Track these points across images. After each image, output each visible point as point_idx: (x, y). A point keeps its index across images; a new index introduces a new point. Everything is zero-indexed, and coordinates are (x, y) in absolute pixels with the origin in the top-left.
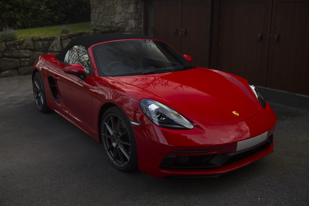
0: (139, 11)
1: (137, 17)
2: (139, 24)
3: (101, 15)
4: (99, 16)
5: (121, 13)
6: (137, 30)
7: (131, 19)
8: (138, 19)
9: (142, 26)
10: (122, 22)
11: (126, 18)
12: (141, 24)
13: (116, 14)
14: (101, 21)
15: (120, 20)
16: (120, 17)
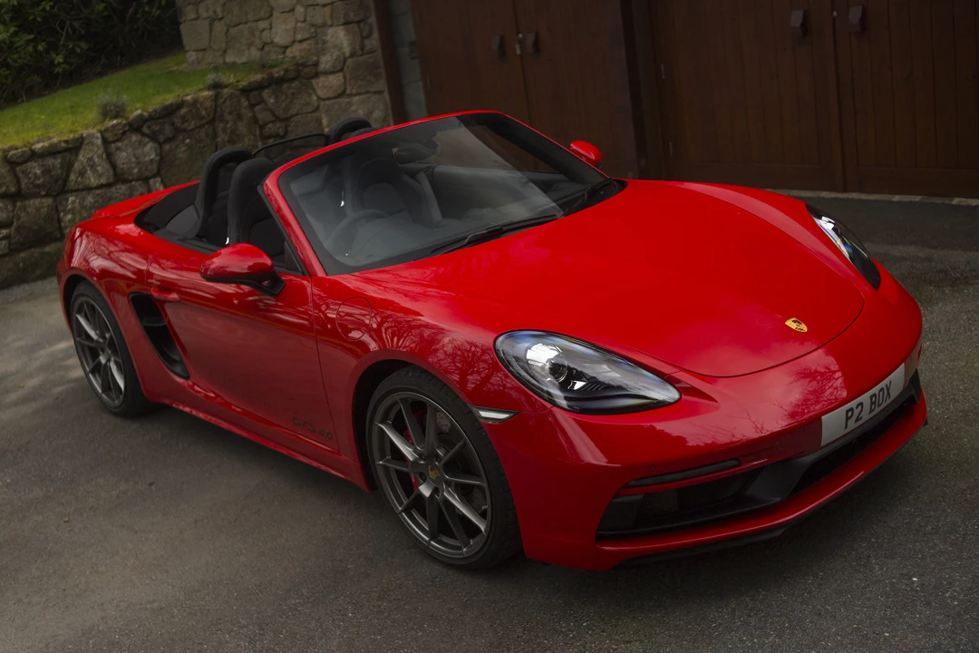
1: (352, 14)
2: (363, 38)
3: (219, 27)
4: (211, 30)
5: (292, 10)
6: (362, 58)
7: (331, 26)
8: (359, 22)
9: (374, 42)
10: (301, 41)
11: (313, 25)
12: (370, 34)
13: (276, 14)
14: (223, 46)
15: (292, 33)
16: (291, 25)
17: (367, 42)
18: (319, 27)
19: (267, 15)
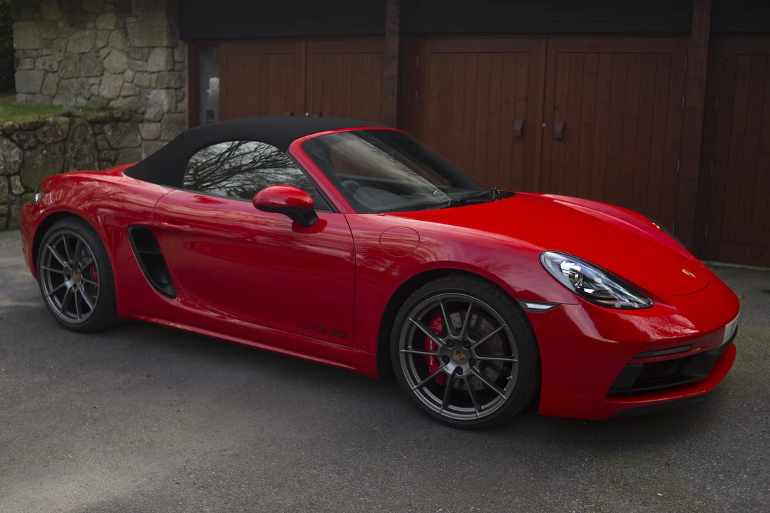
0: (178, 66)
1: (173, 82)
2: (178, 101)
3: (52, 78)
4: (44, 79)
5: (122, 73)
6: (174, 115)
7: (155, 88)
8: (176, 89)
9: (184, 105)
10: (125, 97)
11: (138, 86)
12: (183, 99)
13: (106, 74)
14: (54, 92)
15: (118, 89)
16: (118, 84)
17: (180, 105)
18: (144, 88)
19: (99, 74)
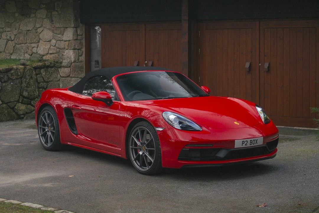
0: (79, 37)
1: (77, 46)
2: (79, 56)
3: (11, 44)
4: (6, 44)
5: (50, 41)
6: (77, 63)
7: (67, 49)
8: (78, 49)
9: (83, 58)
10: (51, 54)
11: (58, 48)
12: (81, 55)
13: (41, 41)
14: (12, 51)
15: (47, 50)
16: (47, 47)
17: (80, 58)
18: (61, 49)
19: (37, 41)
